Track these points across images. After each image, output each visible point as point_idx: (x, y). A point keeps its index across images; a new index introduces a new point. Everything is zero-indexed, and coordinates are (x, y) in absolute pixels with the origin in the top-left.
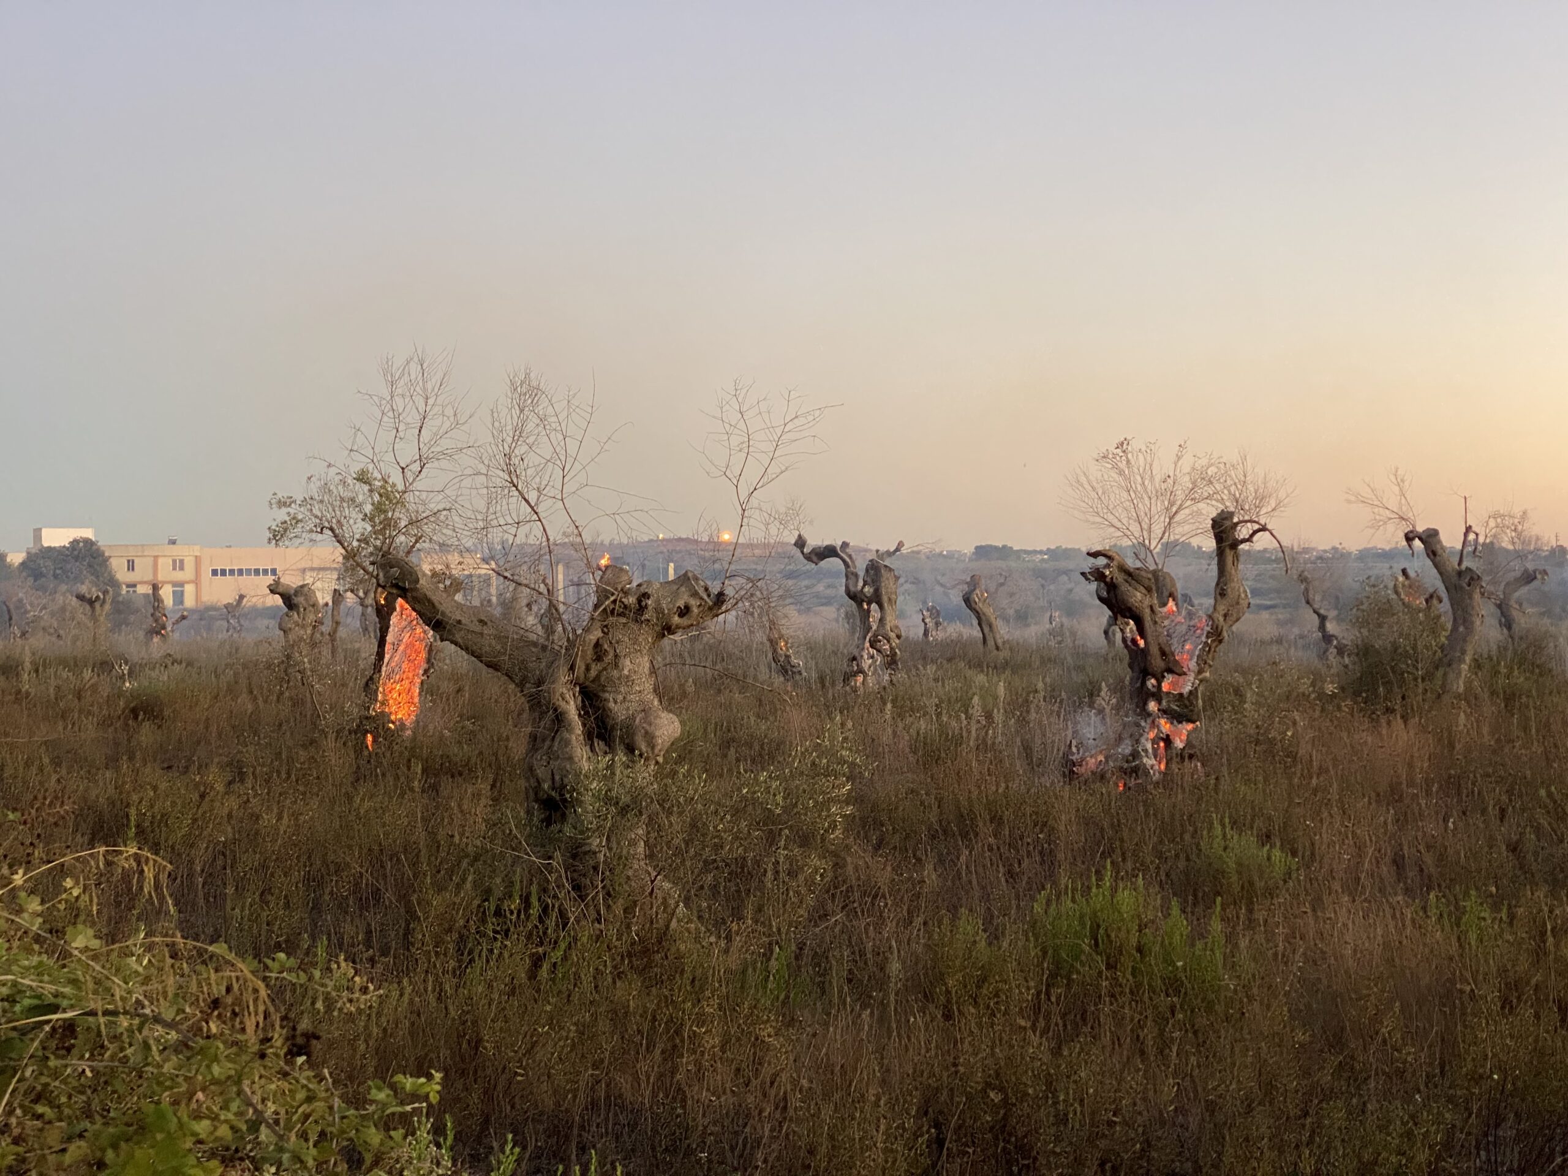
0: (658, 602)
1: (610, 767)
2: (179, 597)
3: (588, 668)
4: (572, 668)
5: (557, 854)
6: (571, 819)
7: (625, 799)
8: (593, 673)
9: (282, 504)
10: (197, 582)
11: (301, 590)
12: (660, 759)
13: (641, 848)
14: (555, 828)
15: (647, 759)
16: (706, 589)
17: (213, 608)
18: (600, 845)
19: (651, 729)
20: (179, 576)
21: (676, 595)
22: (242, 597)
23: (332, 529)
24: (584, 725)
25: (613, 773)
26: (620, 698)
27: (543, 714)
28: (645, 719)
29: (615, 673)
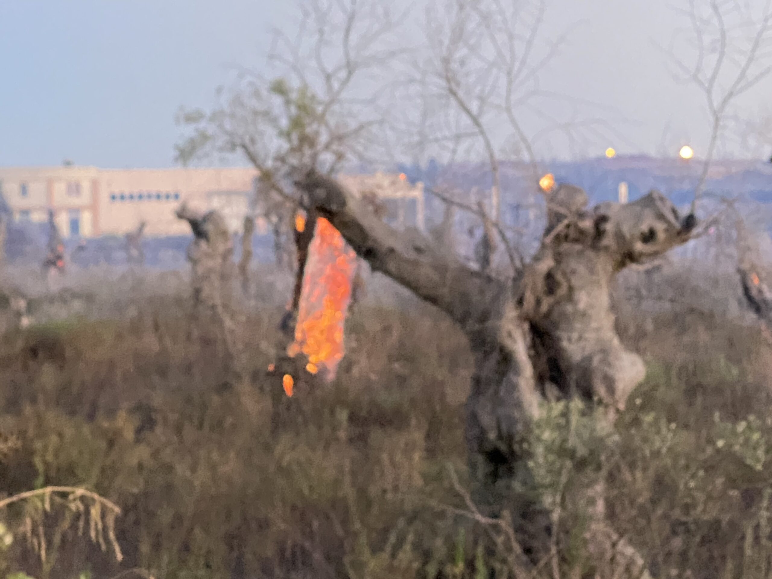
0: (618, 226)
1: (565, 414)
2: (75, 225)
3: (538, 302)
4: (520, 302)
5: (506, 513)
6: (520, 474)
7: (582, 451)
8: (544, 308)
9: (190, 118)
10: (94, 208)
11: (210, 216)
12: (622, 406)
13: (600, 507)
14: (501, 483)
15: (606, 406)
16: (674, 212)
17: (112, 238)
18: (554, 503)
19: (611, 372)
20: (75, 201)
21: (639, 219)
22: (143, 225)
23: (244, 147)
24: (535, 366)
25: (568, 422)
26: (575, 335)
27: (487, 354)
28: (605, 361)
29: (569, 308)
